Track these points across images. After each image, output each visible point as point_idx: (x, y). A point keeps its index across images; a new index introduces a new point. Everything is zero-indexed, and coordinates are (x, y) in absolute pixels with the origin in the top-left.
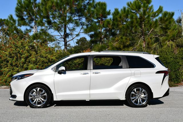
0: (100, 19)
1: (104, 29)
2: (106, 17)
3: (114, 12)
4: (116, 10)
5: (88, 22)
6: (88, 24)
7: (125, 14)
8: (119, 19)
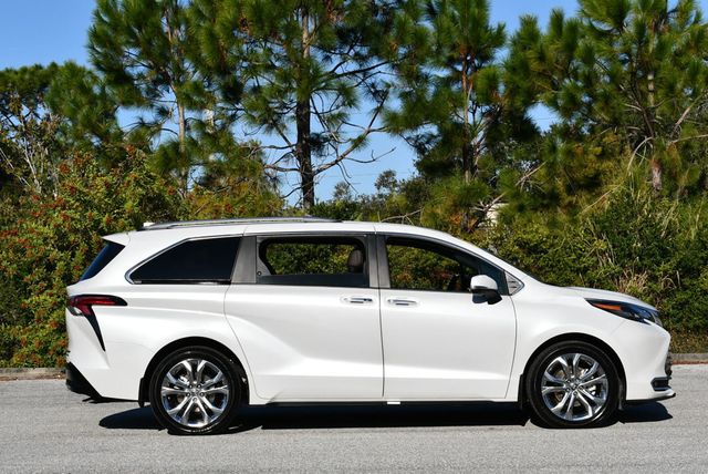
0: (460, 68)
1: (485, 108)
2: (486, 57)
3: (518, 34)
4: (529, 24)
5: (409, 82)
6: (408, 89)
7: (559, 44)
8: (534, 65)
